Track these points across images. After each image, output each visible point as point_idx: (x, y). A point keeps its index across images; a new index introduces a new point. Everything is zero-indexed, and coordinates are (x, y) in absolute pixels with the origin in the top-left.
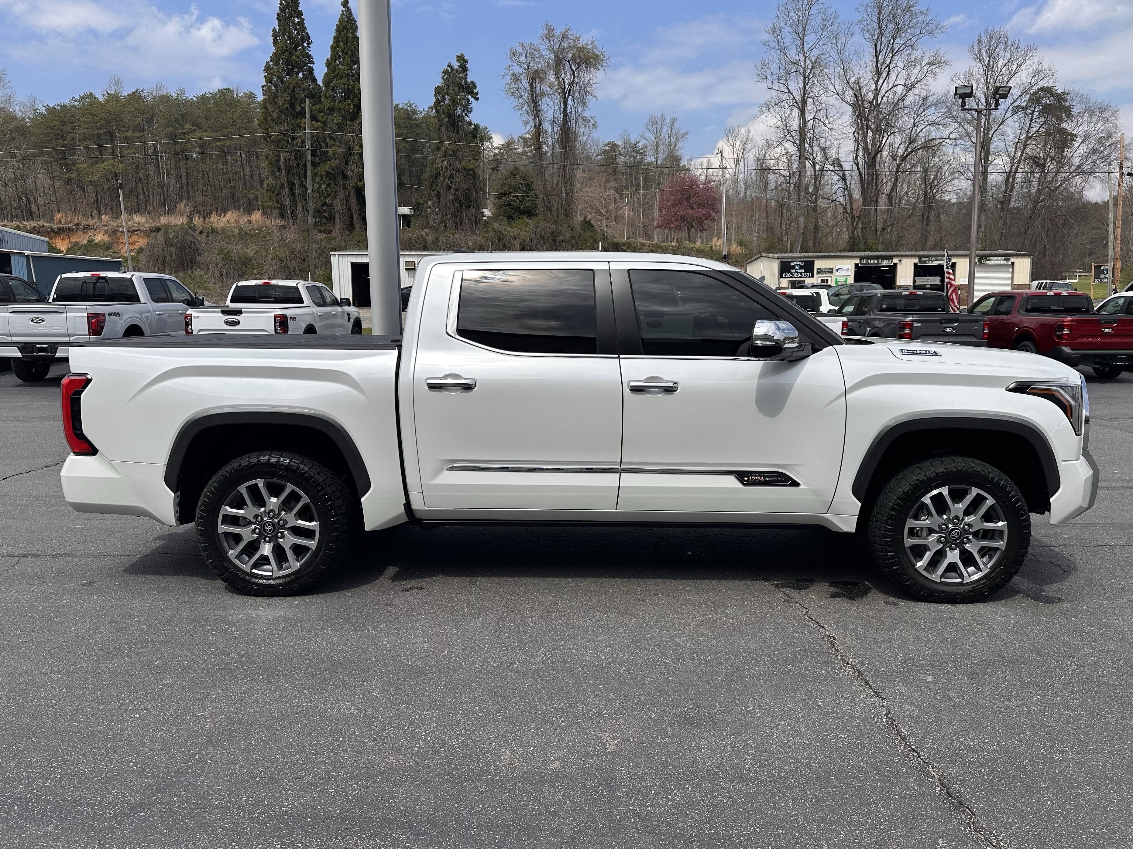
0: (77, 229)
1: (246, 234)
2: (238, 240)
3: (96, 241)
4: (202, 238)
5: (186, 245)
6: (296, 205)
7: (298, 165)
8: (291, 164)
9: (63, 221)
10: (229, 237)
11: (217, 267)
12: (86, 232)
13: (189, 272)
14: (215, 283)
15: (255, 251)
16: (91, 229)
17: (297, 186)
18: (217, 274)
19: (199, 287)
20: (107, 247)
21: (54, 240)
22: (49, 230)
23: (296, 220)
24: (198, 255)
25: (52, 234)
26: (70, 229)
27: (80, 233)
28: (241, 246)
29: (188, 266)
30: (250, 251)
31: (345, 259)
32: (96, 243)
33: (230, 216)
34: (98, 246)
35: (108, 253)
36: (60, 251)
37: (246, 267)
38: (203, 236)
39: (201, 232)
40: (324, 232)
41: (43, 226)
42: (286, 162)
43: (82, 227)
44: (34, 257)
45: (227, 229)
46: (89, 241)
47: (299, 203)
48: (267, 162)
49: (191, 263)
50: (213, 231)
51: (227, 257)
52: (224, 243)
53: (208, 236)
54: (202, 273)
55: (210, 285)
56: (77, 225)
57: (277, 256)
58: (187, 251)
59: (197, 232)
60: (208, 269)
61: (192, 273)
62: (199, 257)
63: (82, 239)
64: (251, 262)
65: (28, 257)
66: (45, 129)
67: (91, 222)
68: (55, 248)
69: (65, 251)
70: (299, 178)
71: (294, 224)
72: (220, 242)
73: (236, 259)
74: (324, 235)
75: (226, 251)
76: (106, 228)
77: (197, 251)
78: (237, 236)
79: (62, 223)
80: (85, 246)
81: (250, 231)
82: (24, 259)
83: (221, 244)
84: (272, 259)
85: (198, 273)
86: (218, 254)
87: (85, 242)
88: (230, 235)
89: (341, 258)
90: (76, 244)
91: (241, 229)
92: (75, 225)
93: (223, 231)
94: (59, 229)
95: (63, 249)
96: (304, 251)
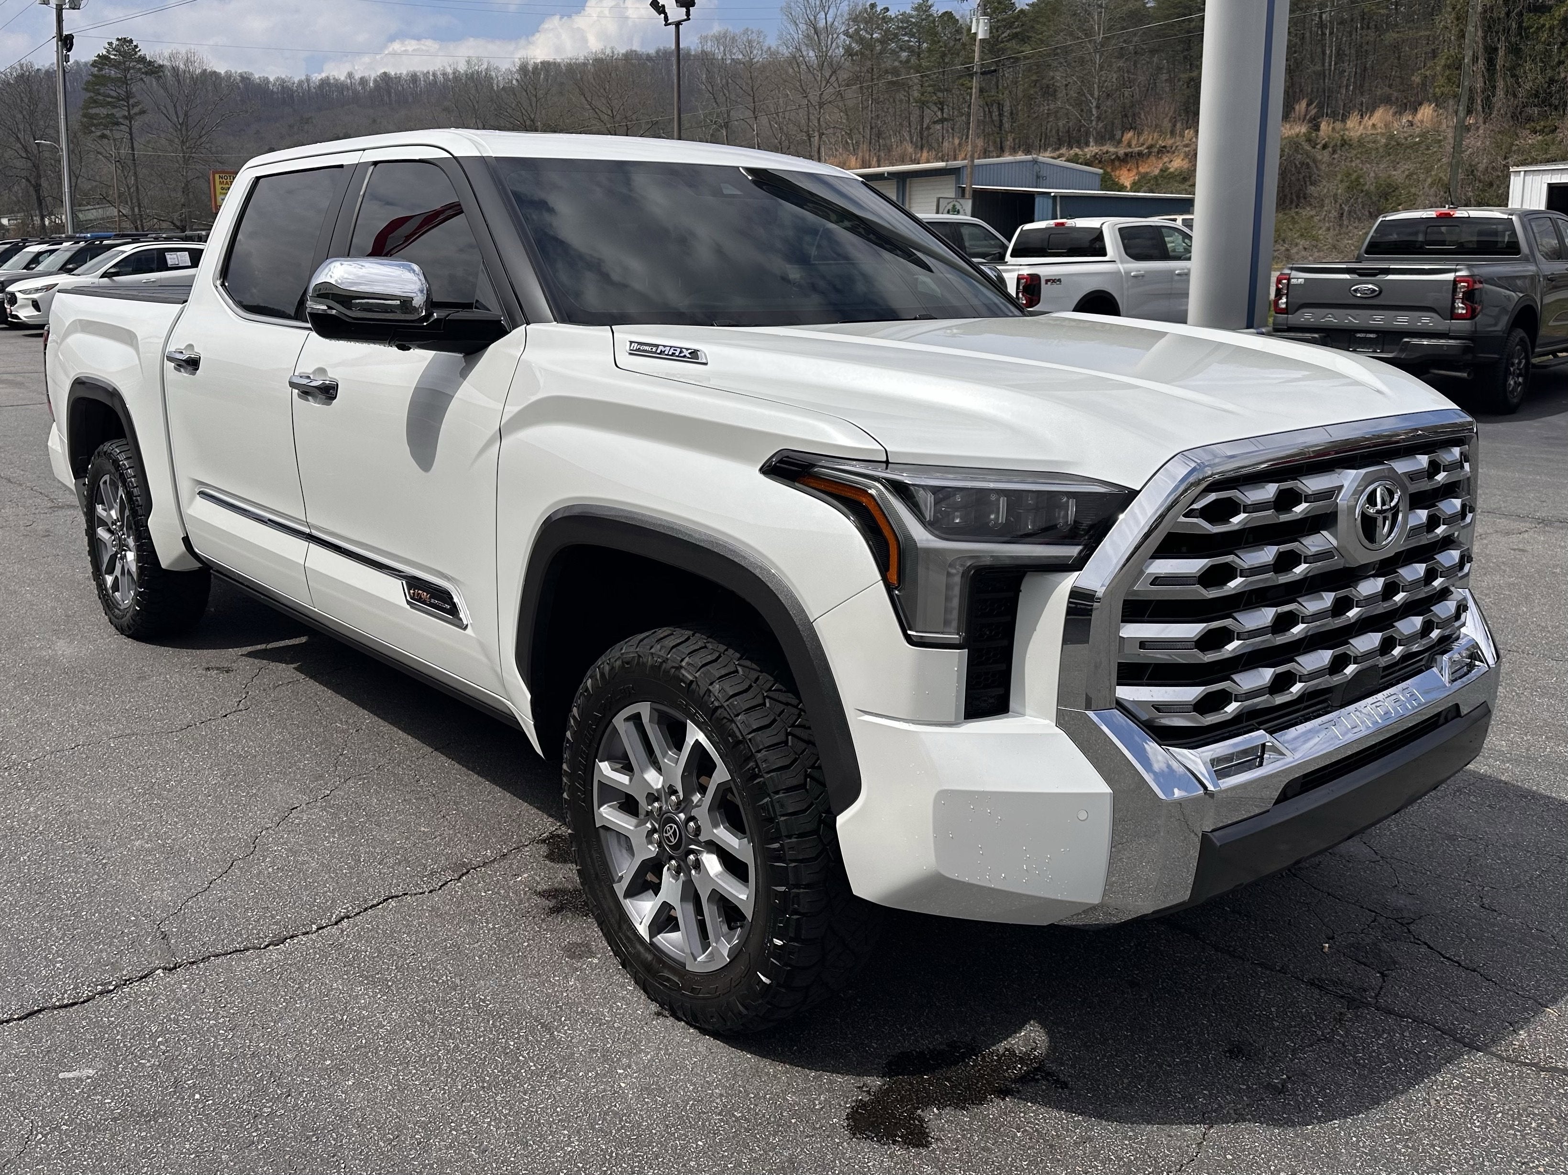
0: (1150, 153)
1: (1398, 144)
2: (1382, 157)
3: (1172, 170)
4: (1325, 156)
5: (1293, 169)
6: (1494, 87)
7: (1508, 14)
8: (1495, 15)
9: (1134, 143)
10: (1368, 152)
11: (1336, 202)
12: (1161, 158)
13: (1292, 213)
14: (1328, 229)
15: (1407, 173)
16: (1168, 152)
17: (1501, 53)
18: (1334, 214)
19: (1302, 235)
20: (1184, 178)
21: (1117, 173)
22: (1113, 157)
23: (1491, 114)
24: (1311, 184)
25: (1117, 163)
26: (1140, 154)
27: (1153, 159)
28: (1385, 165)
29: (1291, 202)
30: (1398, 175)
31: (1538, 178)
32: (1171, 173)
33: (1380, 116)
34: (1172, 177)
35: (1183, 187)
36: (1122, 188)
37: (1387, 200)
38: (1326, 153)
39: (1325, 147)
40: (1542, 132)
41: (1107, 152)
42: (1485, 11)
43: (1156, 150)
44: (1064, 197)
45: (1367, 139)
46: (1161, 170)
47: (1500, 84)
48: (1453, 15)
49: (1298, 197)
50: (1345, 143)
51: (1355, 185)
52: (1358, 161)
53: (1334, 152)
54: (1313, 213)
55: (1320, 232)
56: (1150, 147)
57: (1440, 179)
58: (1293, 178)
59: (1318, 147)
60: (1322, 206)
61: (1297, 213)
62: (1313, 188)
63: (1152, 168)
64: (1397, 193)
65: (1055, 197)
66: (1167, 9)
67: (1169, 142)
68: (1117, 184)
69: (1129, 187)
70: (1506, 38)
71: (1485, 123)
72: (1351, 161)
73: (1372, 188)
74: (1540, 138)
75: (1354, 177)
76: (1187, 149)
77: (1310, 177)
78: (1381, 150)
79: (1133, 146)
80: (1156, 177)
81: (1406, 139)
82: (1050, 201)
83: (1354, 164)
84: (1431, 185)
85: (1307, 212)
86: (1342, 181)
87: (1157, 172)
88: (1371, 149)
89: (1529, 178)
90: (1144, 176)
91: (1391, 137)
92: (1148, 148)
93: (1361, 141)
94: (1126, 154)
95: (1128, 184)
96: (1493, 168)
